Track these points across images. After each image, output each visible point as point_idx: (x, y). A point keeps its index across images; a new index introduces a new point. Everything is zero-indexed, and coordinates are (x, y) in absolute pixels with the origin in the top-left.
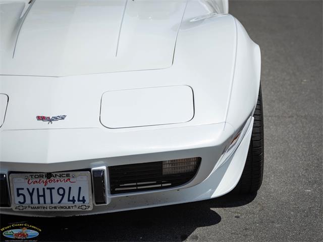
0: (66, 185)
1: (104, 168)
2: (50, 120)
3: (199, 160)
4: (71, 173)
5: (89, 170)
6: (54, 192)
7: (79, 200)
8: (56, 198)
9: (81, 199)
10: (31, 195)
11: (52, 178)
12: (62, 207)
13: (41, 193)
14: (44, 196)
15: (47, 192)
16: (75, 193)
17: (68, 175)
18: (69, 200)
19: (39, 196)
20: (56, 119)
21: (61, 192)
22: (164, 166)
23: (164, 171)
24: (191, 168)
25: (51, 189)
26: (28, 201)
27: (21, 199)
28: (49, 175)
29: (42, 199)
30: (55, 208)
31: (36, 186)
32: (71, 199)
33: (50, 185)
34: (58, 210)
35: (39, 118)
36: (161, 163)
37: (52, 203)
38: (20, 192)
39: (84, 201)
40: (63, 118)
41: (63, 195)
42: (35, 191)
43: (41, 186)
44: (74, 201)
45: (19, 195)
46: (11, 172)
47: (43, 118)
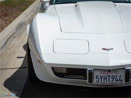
0: (115, 75)
1: (130, 68)
2: (108, 50)
5: (123, 69)
6: (110, 77)
8: (111, 79)
10: (101, 78)
12: (113, 83)
14: (106, 79)
15: (108, 77)
17: (116, 71)
19: (104, 79)
20: (110, 49)
21: (113, 77)
26: (100, 81)
27: (97, 80)
28: (109, 71)
33: (109, 75)
35: (103, 49)
37: (109, 81)
39: (121, 81)
40: (112, 49)
42: (103, 77)
43: (105, 75)
44: (118, 81)
45: (97, 78)
46: (94, 69)
47: (105, 49)
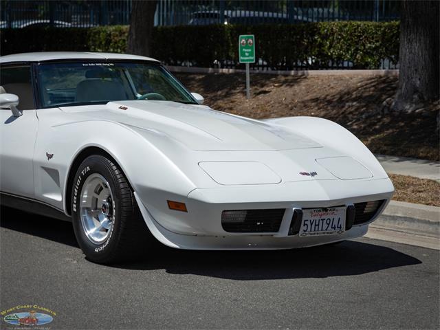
0: (331, 217)
1: (353, 204)
2: (312, 175)
4: (336, 208)
5: (344, 206)
6: (325, 221)
7: (338, 227)
8: (325, 226)
10: (311, 224)
12: (328, 233)
13: (317, 223)
14: (318, 225)
15: (321, 222)
16: (336, 223)
17: (334, 210)
18: (332, 228)
19: (316, 225)
21: (328, 222)
23: (365, 209)
25: (323, 220)
26: (309, 229)
27: (305, 228)
28: (325, 209)
29: (317, 227)
30: (323, 233)
31: (315, 218)
32: (333, 226)
33: (323, 217)
34: (325, 235)
35: (301, 173)
36: (366, 203)
37: (322, 230)
38: (306, 223)
39: (340, 227)
40: (316, 174)
41: (329, 224)
42: (314, 224)
43: (317, 218)
44: (335, 228)
45: (305, 225)
46: (303, 209)
47: (305, 174)
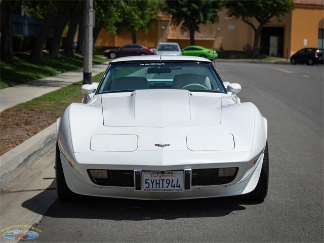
1: (191, 169)
2: (162, 146)
3: (237, 169)
4: (174, 172)
5: (183, 170)
6: (165, 182)
7: (177, 186)
8: (165, 185)
9: (178, 185)
10: (153, 183)
11: (164, 174)
12: (168, 190)
13: (158, 182)
14: (159, 184)
15: (161, 182)
16: (175, 183)
17: (172, 173)
18: (172, 186)
19: (156, 184)
20: (165, 145)
21: (168, 182)
22: (220, 172)
23: (219, 174)
24: (233, 174)
25: (163, 180)
26: (151, 186)
27: (147, 185)
28: (163, 172)
29: (158, 185)
30: (165, 190)
31: (155, 178)
32: (173, 185)
33: (162, 178)
34: (166, 191)
35: (156, 145)
36: (218, 169)
37: (163, 187)
38: (147, 181)
39: (179, 187)
40: (168, 145)
41: (169, 184)
42: (155, 181)
43: (158, 178)
44: (174, 187)
45: (146, 183)
46: (143, 171)
47: (158, 145)
